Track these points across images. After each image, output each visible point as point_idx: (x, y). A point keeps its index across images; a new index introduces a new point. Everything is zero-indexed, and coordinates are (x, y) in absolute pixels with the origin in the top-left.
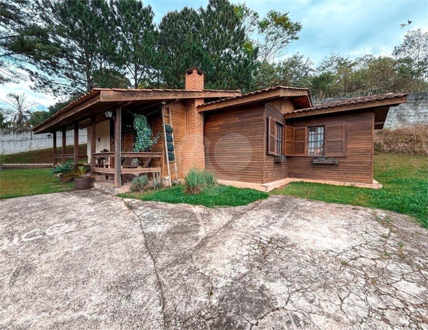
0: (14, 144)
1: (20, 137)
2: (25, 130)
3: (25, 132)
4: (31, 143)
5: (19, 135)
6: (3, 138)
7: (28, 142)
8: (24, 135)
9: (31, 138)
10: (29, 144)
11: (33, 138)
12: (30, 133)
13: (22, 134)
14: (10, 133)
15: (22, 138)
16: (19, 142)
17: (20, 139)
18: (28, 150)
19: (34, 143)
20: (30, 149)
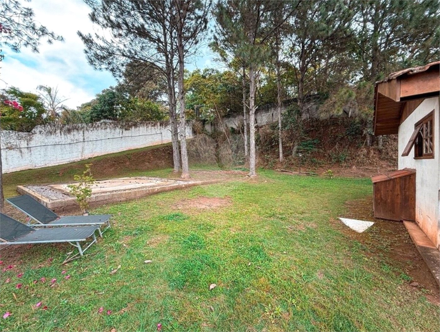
0: (62, 150)
1: (70, 137)
2: (76, 128)
3: (76, 131)
4: (83, 148)
5: (68, 135)
6: (46, 141)
7: (80, 145)
8: (74, 135)
9: (84, 139)
10: (80, 150)
11: (86, 140)
12: (81, 132)
13: (72, 133)
14: (55, 132)
15: (72, 140)
16: (67, 146)
17: (69, 141)
18: (80, 158)
19: (88, 147)
20: (82, 156)
